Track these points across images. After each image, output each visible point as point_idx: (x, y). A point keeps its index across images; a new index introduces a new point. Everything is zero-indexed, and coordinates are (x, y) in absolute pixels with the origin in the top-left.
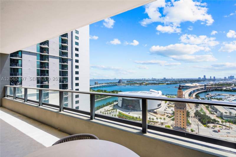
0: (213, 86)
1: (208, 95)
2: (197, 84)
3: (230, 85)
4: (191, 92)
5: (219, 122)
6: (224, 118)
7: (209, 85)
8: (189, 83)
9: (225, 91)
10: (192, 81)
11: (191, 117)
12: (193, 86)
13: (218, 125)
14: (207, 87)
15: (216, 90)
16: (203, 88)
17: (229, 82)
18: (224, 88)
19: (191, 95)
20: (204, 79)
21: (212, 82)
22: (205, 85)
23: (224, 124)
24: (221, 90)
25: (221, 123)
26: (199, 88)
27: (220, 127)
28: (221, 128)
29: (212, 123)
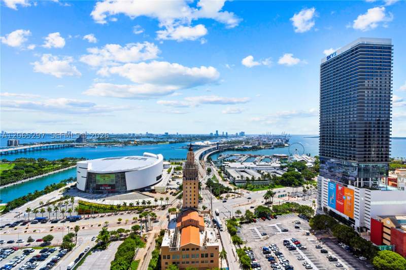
0: (226, 145)
1: (220, 156)
2: (209, 143)
3: (240, 142)
4: (202, 154)
5: (231, 190)
6: (236, 184)
7: (222, 144)
8: (199, 141)
9: (237, 150)
10: (203, 138)
11: (203, 189)
12: (204, 145)
13: (231, 194)
14: (220, 145)
15: (229, 150)
16: (215, 148)
17: (241, 139)
18: (236, 147)
19: (202, 158)
20: (217, 136)
21: (224, 140)
22: (218, 144)
23: (237, 191)
24: (233, 150)
25: (233, 191)
26: (211, 147)
27: (232, 196)
28: (234, 197)
29: (226, 192)
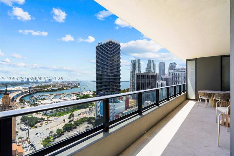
0: (37, 88)
1: (32, 97)
2: (21, 87)
3: (49, 86)
4: (14, 97)
5: (44, 119)
6: (48, 114)
7: (33, 88)
8: (9, 87)
9: (47, 91)
10: (14, 84)
11: (18, 124)
12: (15, 90)
13: (44, 122)
14: (31, 89)
15: (40, 92)
16: (27, 91)
17: (49, 84)
18: (46, 90)
19: (15, 100)
20: (28, 83)
21: (35, 85)
22: (30, 88)
23: (49, 119)
24: (44, 91)
25: (46, 119)
26: (24, 91)
27: (45, 123)
28: (47, 123)
29: (40, 122)
